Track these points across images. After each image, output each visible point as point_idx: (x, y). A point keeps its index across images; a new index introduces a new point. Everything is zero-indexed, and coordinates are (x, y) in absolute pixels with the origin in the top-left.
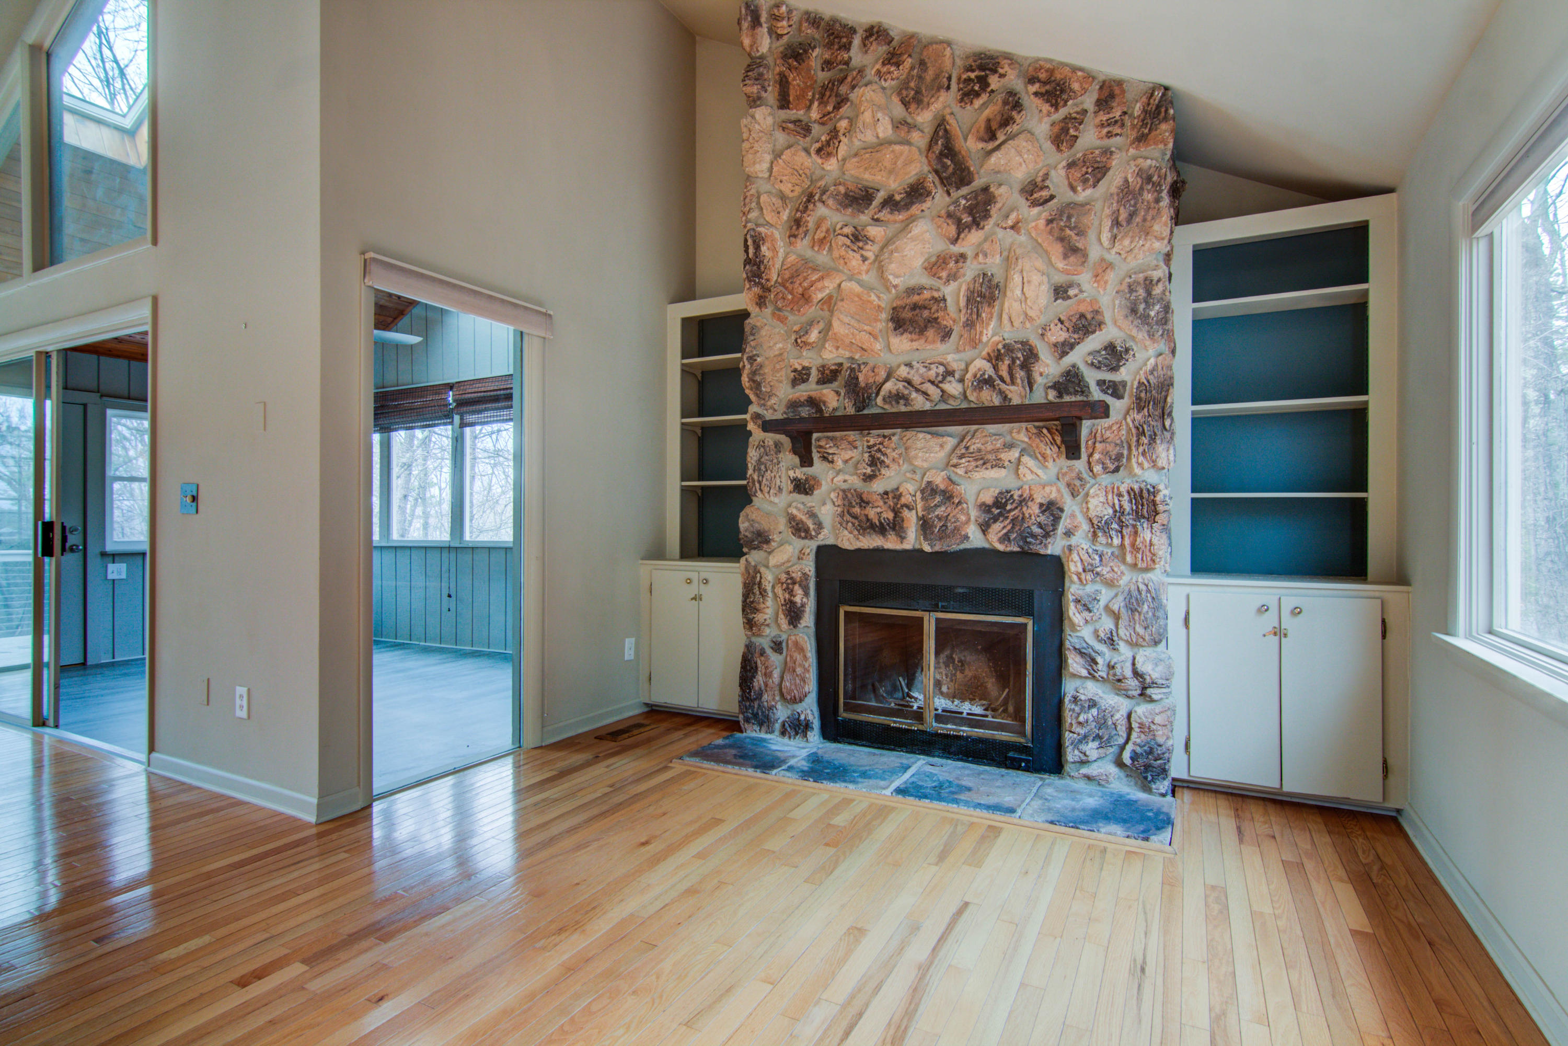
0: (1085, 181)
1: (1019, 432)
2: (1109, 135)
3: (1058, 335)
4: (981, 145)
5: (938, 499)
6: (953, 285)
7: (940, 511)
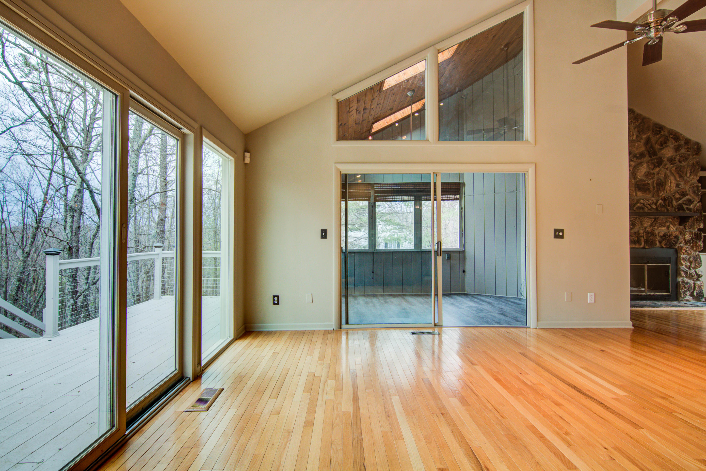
0: (684, 161)
1: (669, 218)
2: (688, 151)
3: (677, 196)
4: (659, 147)
5: (650, 235)
6: (652, 180)
7: (651, 238)
